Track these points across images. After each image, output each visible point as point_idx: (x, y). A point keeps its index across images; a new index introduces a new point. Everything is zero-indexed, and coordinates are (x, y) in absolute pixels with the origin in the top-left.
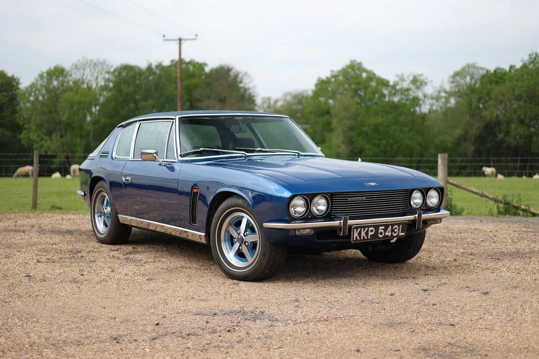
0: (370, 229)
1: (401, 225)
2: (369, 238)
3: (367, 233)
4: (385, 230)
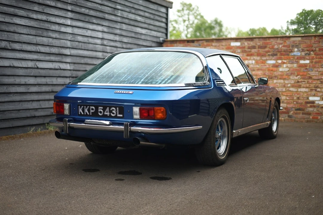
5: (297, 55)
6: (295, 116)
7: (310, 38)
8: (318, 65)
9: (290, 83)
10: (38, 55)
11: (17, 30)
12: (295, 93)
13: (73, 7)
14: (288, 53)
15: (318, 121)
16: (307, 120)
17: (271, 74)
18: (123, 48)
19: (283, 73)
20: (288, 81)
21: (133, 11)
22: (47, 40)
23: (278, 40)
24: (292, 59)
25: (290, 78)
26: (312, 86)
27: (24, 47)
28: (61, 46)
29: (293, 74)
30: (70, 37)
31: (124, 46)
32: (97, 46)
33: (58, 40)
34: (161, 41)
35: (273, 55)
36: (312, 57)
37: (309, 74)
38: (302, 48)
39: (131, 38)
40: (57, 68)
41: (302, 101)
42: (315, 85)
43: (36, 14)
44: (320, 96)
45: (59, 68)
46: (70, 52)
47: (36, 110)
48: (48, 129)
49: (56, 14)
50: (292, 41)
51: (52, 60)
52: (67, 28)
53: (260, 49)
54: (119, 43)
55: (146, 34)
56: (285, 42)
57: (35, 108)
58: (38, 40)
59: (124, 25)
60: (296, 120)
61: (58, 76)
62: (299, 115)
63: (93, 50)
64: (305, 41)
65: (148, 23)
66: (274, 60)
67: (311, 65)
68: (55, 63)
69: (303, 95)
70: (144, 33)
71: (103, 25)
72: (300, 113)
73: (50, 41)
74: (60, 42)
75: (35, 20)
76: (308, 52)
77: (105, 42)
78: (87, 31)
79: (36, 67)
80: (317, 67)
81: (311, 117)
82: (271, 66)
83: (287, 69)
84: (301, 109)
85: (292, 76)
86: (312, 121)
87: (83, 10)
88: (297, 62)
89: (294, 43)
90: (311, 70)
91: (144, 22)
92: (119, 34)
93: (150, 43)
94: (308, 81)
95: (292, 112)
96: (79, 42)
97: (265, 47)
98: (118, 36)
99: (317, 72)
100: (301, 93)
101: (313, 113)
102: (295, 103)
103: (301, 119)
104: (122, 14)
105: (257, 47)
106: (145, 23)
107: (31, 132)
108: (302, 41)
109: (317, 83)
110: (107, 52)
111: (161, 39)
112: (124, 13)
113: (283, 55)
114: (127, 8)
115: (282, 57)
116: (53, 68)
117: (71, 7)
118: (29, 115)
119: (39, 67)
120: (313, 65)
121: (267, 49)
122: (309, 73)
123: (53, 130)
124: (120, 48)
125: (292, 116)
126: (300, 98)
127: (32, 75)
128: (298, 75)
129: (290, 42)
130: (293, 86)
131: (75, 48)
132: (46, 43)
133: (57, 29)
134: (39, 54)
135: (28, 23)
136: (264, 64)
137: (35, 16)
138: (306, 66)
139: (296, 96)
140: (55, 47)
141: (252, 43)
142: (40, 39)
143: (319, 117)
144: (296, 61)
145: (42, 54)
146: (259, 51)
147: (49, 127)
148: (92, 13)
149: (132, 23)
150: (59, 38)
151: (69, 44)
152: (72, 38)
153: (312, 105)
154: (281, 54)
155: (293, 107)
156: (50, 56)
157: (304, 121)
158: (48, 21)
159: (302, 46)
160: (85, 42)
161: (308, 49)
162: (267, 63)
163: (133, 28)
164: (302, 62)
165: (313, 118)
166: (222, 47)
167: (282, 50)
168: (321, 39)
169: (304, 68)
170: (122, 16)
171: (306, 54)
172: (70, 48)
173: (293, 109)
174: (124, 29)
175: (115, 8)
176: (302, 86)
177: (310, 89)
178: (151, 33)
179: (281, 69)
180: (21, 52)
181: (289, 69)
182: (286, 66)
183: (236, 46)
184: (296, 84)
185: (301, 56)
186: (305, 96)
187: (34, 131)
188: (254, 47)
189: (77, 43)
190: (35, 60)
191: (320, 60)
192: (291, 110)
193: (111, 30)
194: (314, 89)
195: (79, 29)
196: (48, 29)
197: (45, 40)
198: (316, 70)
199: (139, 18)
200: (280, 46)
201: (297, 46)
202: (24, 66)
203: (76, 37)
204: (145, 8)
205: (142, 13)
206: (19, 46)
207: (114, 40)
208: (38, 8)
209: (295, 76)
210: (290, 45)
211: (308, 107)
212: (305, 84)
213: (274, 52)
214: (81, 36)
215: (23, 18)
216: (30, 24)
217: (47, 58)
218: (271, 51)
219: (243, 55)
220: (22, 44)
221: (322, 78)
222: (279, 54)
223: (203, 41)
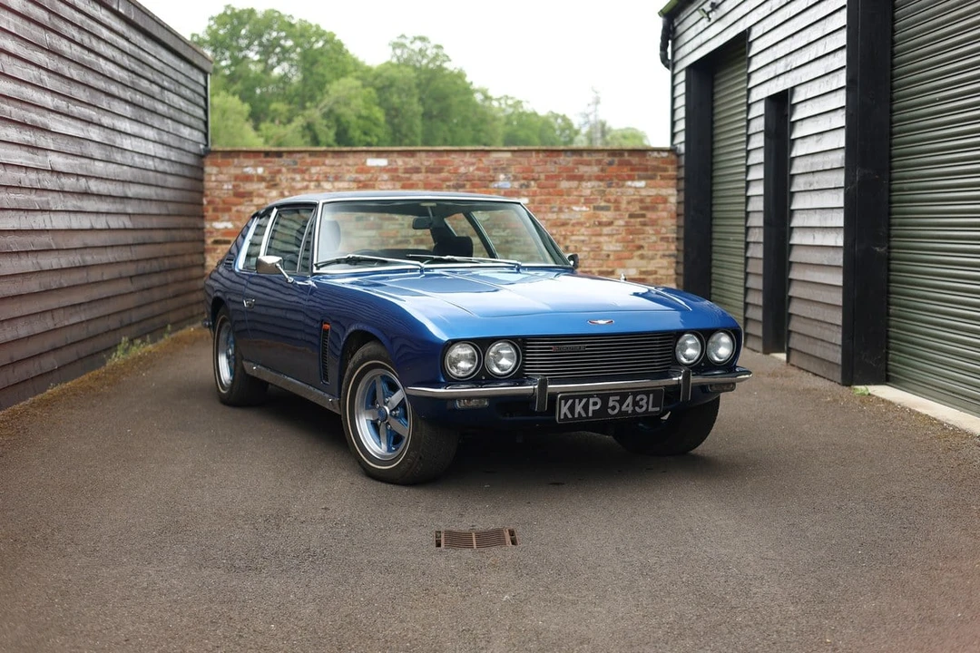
5: (504, 187)
7: (529, 154)
8: (546, 207)
14: (487, 183)
23: (465, 156)
28: (124, 178)
34: (202, 153)
35: (457, 187)
36: (533, 191)
38: (513, 173)
45: (124, 227)
50: (494, 159)
53: (429, 175)
56: (480, 160)
59: (170, 122)
64: (519, 159)
70: (186, 136)
74: (122, 172)
76: (525, 182)
77: (157, 165)
80: (543, 211)
87: (139, 98)
89: (499, 163)
91: (187, 110)
93: (192, 157)
97: (440, 171)
98: (166, 148)
104: (169, 98)
105: (423, 170)
106: (187, 113)
108: (513, 160)
110: (159, 187)
111: (201, 147)
112: (170, 94)
113: (477, 188)
120: (535, 207)
121: (443, 175)
129: (491, 161)
141: (412, 162)
146: (428, 177)
154: (474, 186)
159: (513, 169)
161: (525, 175)
163: (177, 126)
166: (348, 168)
167: (474, 176)
168: (548, 156)
170: (169, 102)
171: (521, 186)
178: (192, 134)
183: (377, 166)
185: (513, 189)
188: (417, 170)
191: (548, 197)
193: (160, 137)
198: (542, 216)
200: (471, 169)
201: (504, 170)
210: (491, 167)
213: (458, 180)
218: (452, 178)
219: (394, 185)
221: (554, 231)
222: (468, 185)
223: (303, 155)
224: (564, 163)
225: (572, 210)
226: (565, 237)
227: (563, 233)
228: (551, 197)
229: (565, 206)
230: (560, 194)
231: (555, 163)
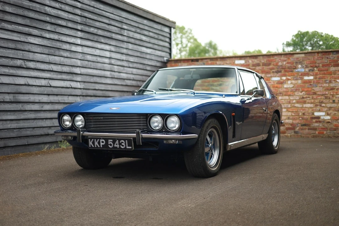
0: (101, 140)
1: (126, 141)
2: (101, 146)
3: (99, 143)
4: (114, 142)
5: (301, 71)
6: (301, 131)
7: (313, 54)
8: (322, 81)
9: (295, 99)
10: (50, 74)
11: (31, 49)
12: (300, 109)
13: (82, 26)
14: (293, 69)
15: (324, 136)
16: (313, 136)
17: (276, 91)
18: (129, 67)
19: (288, 89)
20: (293, 97)
21: (138, 31)
22: (59, 59)
23: (281, 57)
24: (296, 75)
25: (295, 95)
26: (317, 102)
27: (37, 66)
28: (72, 65)
29: (297, 91)
30: (80, 56)
31: (131, 65)
32: (105, 65)
33: (69, 59)
34: (165, 61)
35: (278, 72)
36: (316, 73)
37: (313, 90)
38: (306, 64)
39: (136, 57)
40: (69, 87)
41: (307, 117)
42: (320, 100)
43: (49, 33)
44: (325, 111)
45: (70, 87)
46: (80, 71)
47: (49, 128)
48: (60, 147)
49: (67, 34)
50: (296, 58)
51: (64, 79)
52: (77, 47)
53: (264, 67)
54: (125, 62)
55: (151, 53)
56: (289, 58)
57: (49, 126)
58: (51, 59)
59: (130, 44)
60: (303, 135)
61: (69, 94)
62: (305, 131)
63: (102, 69)
64: (308, 57)
65: (153, 43)
66: (278, 77)
67: (315, 81)
68: (67, 81)
69: (308, 111)
70: (149, 52)
71: (110, 45)
72: (306, 128)
73: (62, 60)
74: (71, 61)
75: (47, 39)
76: (312, 68)
77: (113, 61)
78: (96, 50)
79: (49, 85)
80: (321, 82)
81: (317, 133)
82: (275, 83)
83: (292, 86)
84: (307, 124)
85: (297, 92)
86: (318, 136)
87: (92, 30)
88: (302, 79)
89: (298, 60)
90: (315, 86)
91: (149, 41)
92: (126, 53)
93: (155, 62)
94: (312, 97)
95: (298, 128)
96: (88, 61)
97: (269, 64)
98: (124, 55)
99: (321, 88)
100: (306, 109)
101: (319, 128)
102: (301, 119)
103: (307, 134)
104: (128, 34)
105: (261, 65)
106: (149, 43)
107: (45, 149)
108: (306, 58)
109: (321, 99)
110: (114, 72)
111: (165, 59)
112: (129, 32)
113: (287, 72)
114: (132, 27)
115: (286, 74)
116: (65, 87)
117: (80, 26)
118: (43, 133)
119: (52, 85)
120: (317, 81)
121: (271, 66)
122: (314, 88)
123: (65, 148)
124: (127, 67)
125: (297, 131)
126: (305, 114)
127: (45, 93)
128: (302, 91)
129: (294, 59)
130: (298, 102)
131: (85, 66)
132: (58, 62)
133: (68, 48)
134: (52, 73)
135: (42, 43)
136: (269, 80)
137: (47, 35)
138: (311, 82)
139: (301, 112)
140: (66, 66)
141: (256, 61)
142: (52, 58)
143: (325, 132)
144: (300, 77)
145: (54, 73)
146: (263, 68)
147: (62, 144)
148: (100, 32)
149: (138, 42)
150: (70, 57)
151: (79, 63)
152: (82, 57)
153: (317, 120)
154: (286, 71)
155: (299, 123)
156: (61, 75)
157: (310, 137)
158: (60, 40)
159: (305, 62)
160: (94, 61)
161: (312, 65)
162: (271, 80)
163: (138, 47)
164: (306, 78)
165: (319, 133)
167: (286, 66)
168: (323, 55)
169: (308, 84)
170: (129, 36)
171: (310, 70)
172: (80, 67)
173: (299, 125)
174: (130, 48)
175: (121, 28)
176: (307, 102)
177: (315, 104)
178: (155, 52)
179: (285, 86)
180: (35, 71)
181: (294, 85)
182: (290, 83)
183: (240, 64)
184: (301, 100)
185: (305, 72)
186: (311, 112)
187: (48, 149)
188: (258, 65)
189: (87, 62)
190: (48, 79)
191: (323, 75)
192: (297, 126)
193: (118, 50)
194: (319, 104)
195: (88, 48)
196: (60, 48)
197: (57, 59)
198: (320, 85)
199: (144, 38)
200: (284, 63)
201: (301, 63)
202: (38, 85)
203: (86, 56)
204: (150, 28)
205: (146, 33)
206: (33, 65)
207: (121, 59)
208: (51, 27)
209: (300, 92)
210: (294, 62)
211: (314, 123)
212: (310, 99)
213: (278, 69)
214: (90, 55)
215: (36, 37)
216: (43, 43)
217: (59, 77)
218: (275, 68)
220: (36, 62)
221: (327, 93)
222: (283, 71)
223: (208, 60)
224: (332, 58)
225: (337, 82)
226: (333, 96)
227: (332, 93)
228: (325, 75)
229: (333, 80)
230: (330, 74)
231: (328, 58)
